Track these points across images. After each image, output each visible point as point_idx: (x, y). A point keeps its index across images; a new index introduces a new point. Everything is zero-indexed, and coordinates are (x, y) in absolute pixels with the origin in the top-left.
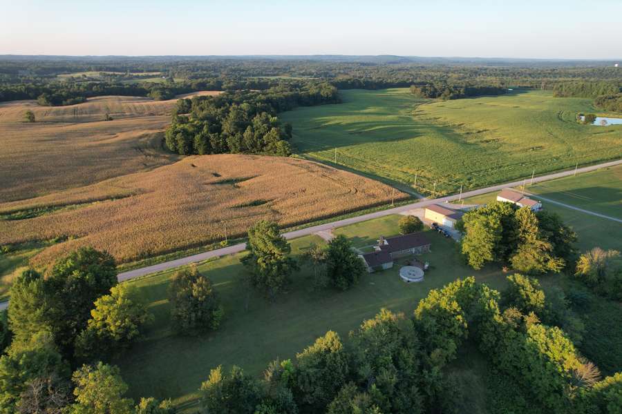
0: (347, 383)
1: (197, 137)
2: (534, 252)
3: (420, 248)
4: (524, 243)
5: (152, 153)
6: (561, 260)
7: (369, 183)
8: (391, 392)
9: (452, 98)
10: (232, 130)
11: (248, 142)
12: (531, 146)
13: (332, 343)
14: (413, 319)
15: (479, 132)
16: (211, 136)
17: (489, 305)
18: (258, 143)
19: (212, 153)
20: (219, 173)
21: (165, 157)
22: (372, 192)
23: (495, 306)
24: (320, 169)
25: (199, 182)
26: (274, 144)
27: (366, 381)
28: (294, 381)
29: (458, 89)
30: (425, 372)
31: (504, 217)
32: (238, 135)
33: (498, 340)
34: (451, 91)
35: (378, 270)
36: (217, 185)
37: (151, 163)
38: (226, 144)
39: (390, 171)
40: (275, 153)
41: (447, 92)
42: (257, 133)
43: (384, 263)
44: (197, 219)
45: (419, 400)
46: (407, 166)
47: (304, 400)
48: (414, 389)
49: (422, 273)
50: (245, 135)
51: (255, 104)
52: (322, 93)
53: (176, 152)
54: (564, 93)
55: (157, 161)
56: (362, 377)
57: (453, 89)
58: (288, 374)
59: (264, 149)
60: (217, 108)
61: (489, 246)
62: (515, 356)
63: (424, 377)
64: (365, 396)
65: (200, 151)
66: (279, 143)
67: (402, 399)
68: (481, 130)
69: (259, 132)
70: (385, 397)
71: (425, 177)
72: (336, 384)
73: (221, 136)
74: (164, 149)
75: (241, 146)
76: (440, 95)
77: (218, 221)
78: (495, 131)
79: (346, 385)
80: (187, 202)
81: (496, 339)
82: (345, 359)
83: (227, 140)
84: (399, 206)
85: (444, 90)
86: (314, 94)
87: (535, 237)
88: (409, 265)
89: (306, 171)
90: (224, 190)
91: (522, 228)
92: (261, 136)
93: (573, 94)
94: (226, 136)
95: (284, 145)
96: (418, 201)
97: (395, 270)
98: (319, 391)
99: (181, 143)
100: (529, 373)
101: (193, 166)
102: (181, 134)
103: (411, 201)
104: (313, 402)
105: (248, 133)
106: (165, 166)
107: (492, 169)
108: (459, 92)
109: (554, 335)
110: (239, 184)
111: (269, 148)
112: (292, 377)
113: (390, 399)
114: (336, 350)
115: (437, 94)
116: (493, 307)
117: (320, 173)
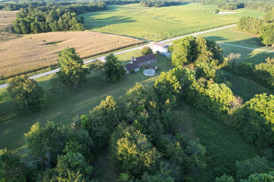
0: (121, 122)
1: (32, 24)
2: (206, 57)
3: (152, 61)
4: (200, 53)
5: (6, 34)
6: (217, 60)
7: (124, 38)
8: (146, 123)
9: (159, 7)
10: (52, 20)
11: (61, 25)
12: (196, 21)
13: (109, 101)
14: (154, 87)
15: (172, 18)
16: (40, 23)
17: (190, 77)
18: (66, 25)
19: (42, 32)
20: (45, 40)
21: (14, 36)
22: (126, 41)
23: (193, 77)
24: (99, 34)
25: (35, 44)
26: (75, 25)
27: (132, 120)
28: (89, 126)
29: (161, 2)
30: (163, 112)
31: (191, 42)
32: (55, 22)
33: (196, 94)
34: (158, 4)
35: (133, 72)
36: (45, 45)
37: (5, 39)
38: (49, 27)
39: (134, 33)
40: (76, 30)
41: (156, 4)
42: (65, 20)
43: (135, 68)
44: (32, 60)
45: (161, 126)
46: (142, 31)
47: (96, 135)
48: (158, 121)
49: (155, 72)
50: (58, 22)
51: (64, 10)
52: (98, 5)
53: (21, 33)
54: (205, 3)
55: (9, 37)
56: (129, 118)
57: (159, 3)
58: (85, 122)
59: (70, 28)
60: (43, 12)
61: (186, 55)
62: (204, 101)
63: (162, 115)
64: (132, 127)
65: (35, 32)
66: (77, 25)
67: (152, 126)
68: (173, 17)
69: (66, 20)
70: (143, 126)
71: (151, 34)
72: (114, 123)
73: (46, 23)
74: (14, 31)
75: (58, 28)
76: (153, 6)
77: (45, 60)
78: (179, 17)
79: (120, 123)
80: (27, 53)
81: (195, 93)
82: (118, 110)
83: (50, 25)
84: (140, 46)
85: (155, 3)
86: (94, 6)
87: (205, 50)
88: (148, 69)
89: (92, 35)
90: (49, 47)
91: (200, 46)
92: (67, 22)
93: (209, 4)
94: (48, 23)
95: (80, 25)
96: (148, 44)
97: (141, 72)
98: (104, 129)
99: (23, 28)
100: (211, 107)
101: (31, 38)
102: (22, 22)
103: (145, 44)
104: (101, 135)
105: (60, 20)
106: (15, 39)
107: (181, 30)
108: (162, 4)
109: (222, 87)
110: (57, 44)
111: (72, 28)
112: (88, 124)
113: (146, 127)
114: (112, 105)
115: (152, 5)
116: (192, 78)
117: (99, 36)
